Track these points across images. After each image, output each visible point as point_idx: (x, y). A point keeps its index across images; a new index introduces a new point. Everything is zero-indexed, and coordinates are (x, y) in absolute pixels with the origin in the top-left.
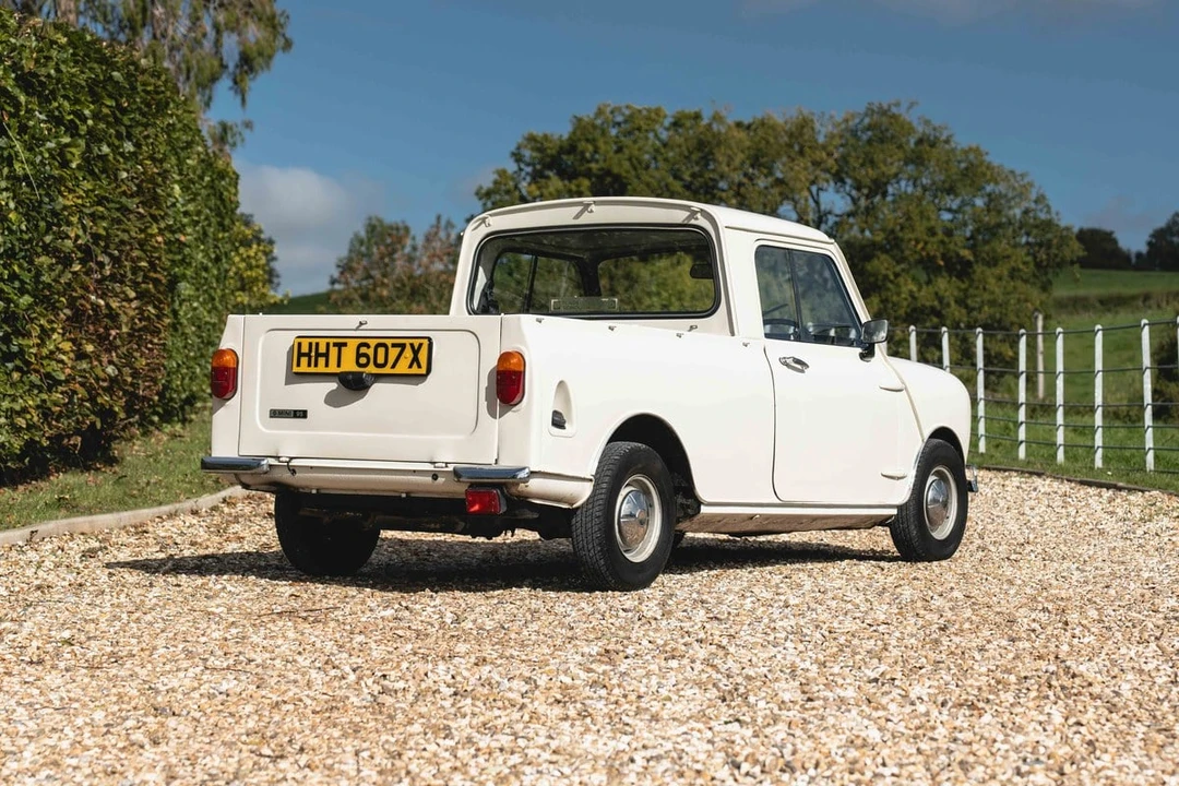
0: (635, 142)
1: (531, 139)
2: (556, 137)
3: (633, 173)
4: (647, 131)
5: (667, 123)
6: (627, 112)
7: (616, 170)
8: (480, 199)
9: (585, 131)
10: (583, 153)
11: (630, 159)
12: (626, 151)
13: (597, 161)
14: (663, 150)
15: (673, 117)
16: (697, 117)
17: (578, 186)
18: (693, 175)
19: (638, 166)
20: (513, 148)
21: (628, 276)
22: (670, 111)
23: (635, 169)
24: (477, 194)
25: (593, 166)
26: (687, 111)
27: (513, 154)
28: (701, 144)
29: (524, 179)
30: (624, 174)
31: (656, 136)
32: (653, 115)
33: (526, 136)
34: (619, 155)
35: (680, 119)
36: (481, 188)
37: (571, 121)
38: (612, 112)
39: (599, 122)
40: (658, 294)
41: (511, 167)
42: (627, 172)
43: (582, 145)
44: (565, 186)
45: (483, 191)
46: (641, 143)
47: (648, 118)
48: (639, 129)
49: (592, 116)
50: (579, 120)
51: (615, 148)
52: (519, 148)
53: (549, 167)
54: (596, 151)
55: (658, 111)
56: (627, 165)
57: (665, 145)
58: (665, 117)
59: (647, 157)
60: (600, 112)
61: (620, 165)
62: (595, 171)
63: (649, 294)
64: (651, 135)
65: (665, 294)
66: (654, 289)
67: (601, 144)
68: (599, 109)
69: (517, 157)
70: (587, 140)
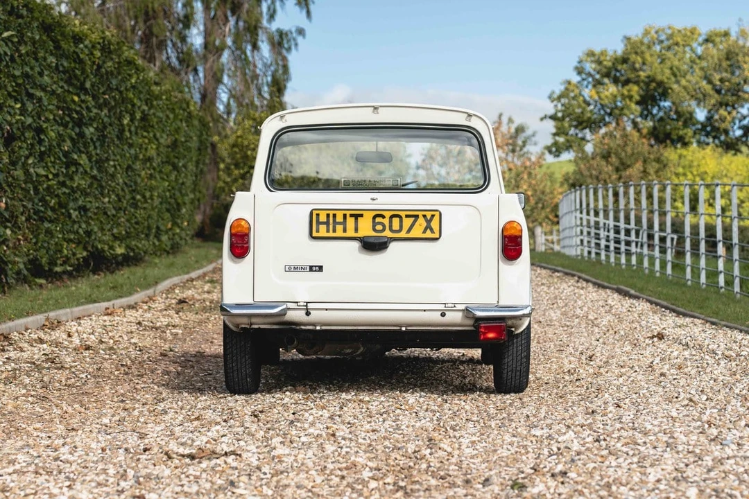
0: (675, 55)
1: (591, 54)
2: (611, 53)
3: (673, 79)
4: (684, 46)
5: (700, 40)
6: (669, 32)
7: (659, 77)
8: (552, 101)
9: (634, 48)
10: (634, 63)
11: (671, 69)
12: (668, 64)
13: (644, 71)
14: (698, 61)
15: (706, 35)
16: (726, 34)
17: (629, 91)
18: (722, 80)
19: (678, 73)
20: (575, 64)
21: (658, 160)
22: (704, 30)
23: (675, 76)
24: (550, 97)
25: (641, 73)
26: (718, 30)
27: (576, 68)
28: (729, 55)
29: (587, 87)
30: (666, 80)
31: (692, 50)
32: (689, 34)
33: (586, 52)
34: (662, 66)
35: (711, 36)
36: (553, 92)
37: (622, 41)
38: (657, 32)
39: (646, 41)
40: (685, 175)
41: (575, 78)
42: (668, 79)
43: (633, 57)
44: (619, 91)
45: (555, 96)
46: (680, 55)
47: (685, 35)
48: (677, 44)
49: (640, 36)
50: (628, 39)
51: (659, 61)
52: (580, 62)
53: (607, 75)
54: (644, 64)
55: (693, 31)
56: (668, 72)
57: (699, 58)
58: (700, 35)
59: (685, 67)
60: (647, 33)
61: (663, 73)
62: (642, 78)
63: (677, 175)
64: (687, 49)
65: (690, 176)
66: (681, 170)
67: (647, 56)
68: (646, 30)
69: (580, 71)
70: (636, 53)
